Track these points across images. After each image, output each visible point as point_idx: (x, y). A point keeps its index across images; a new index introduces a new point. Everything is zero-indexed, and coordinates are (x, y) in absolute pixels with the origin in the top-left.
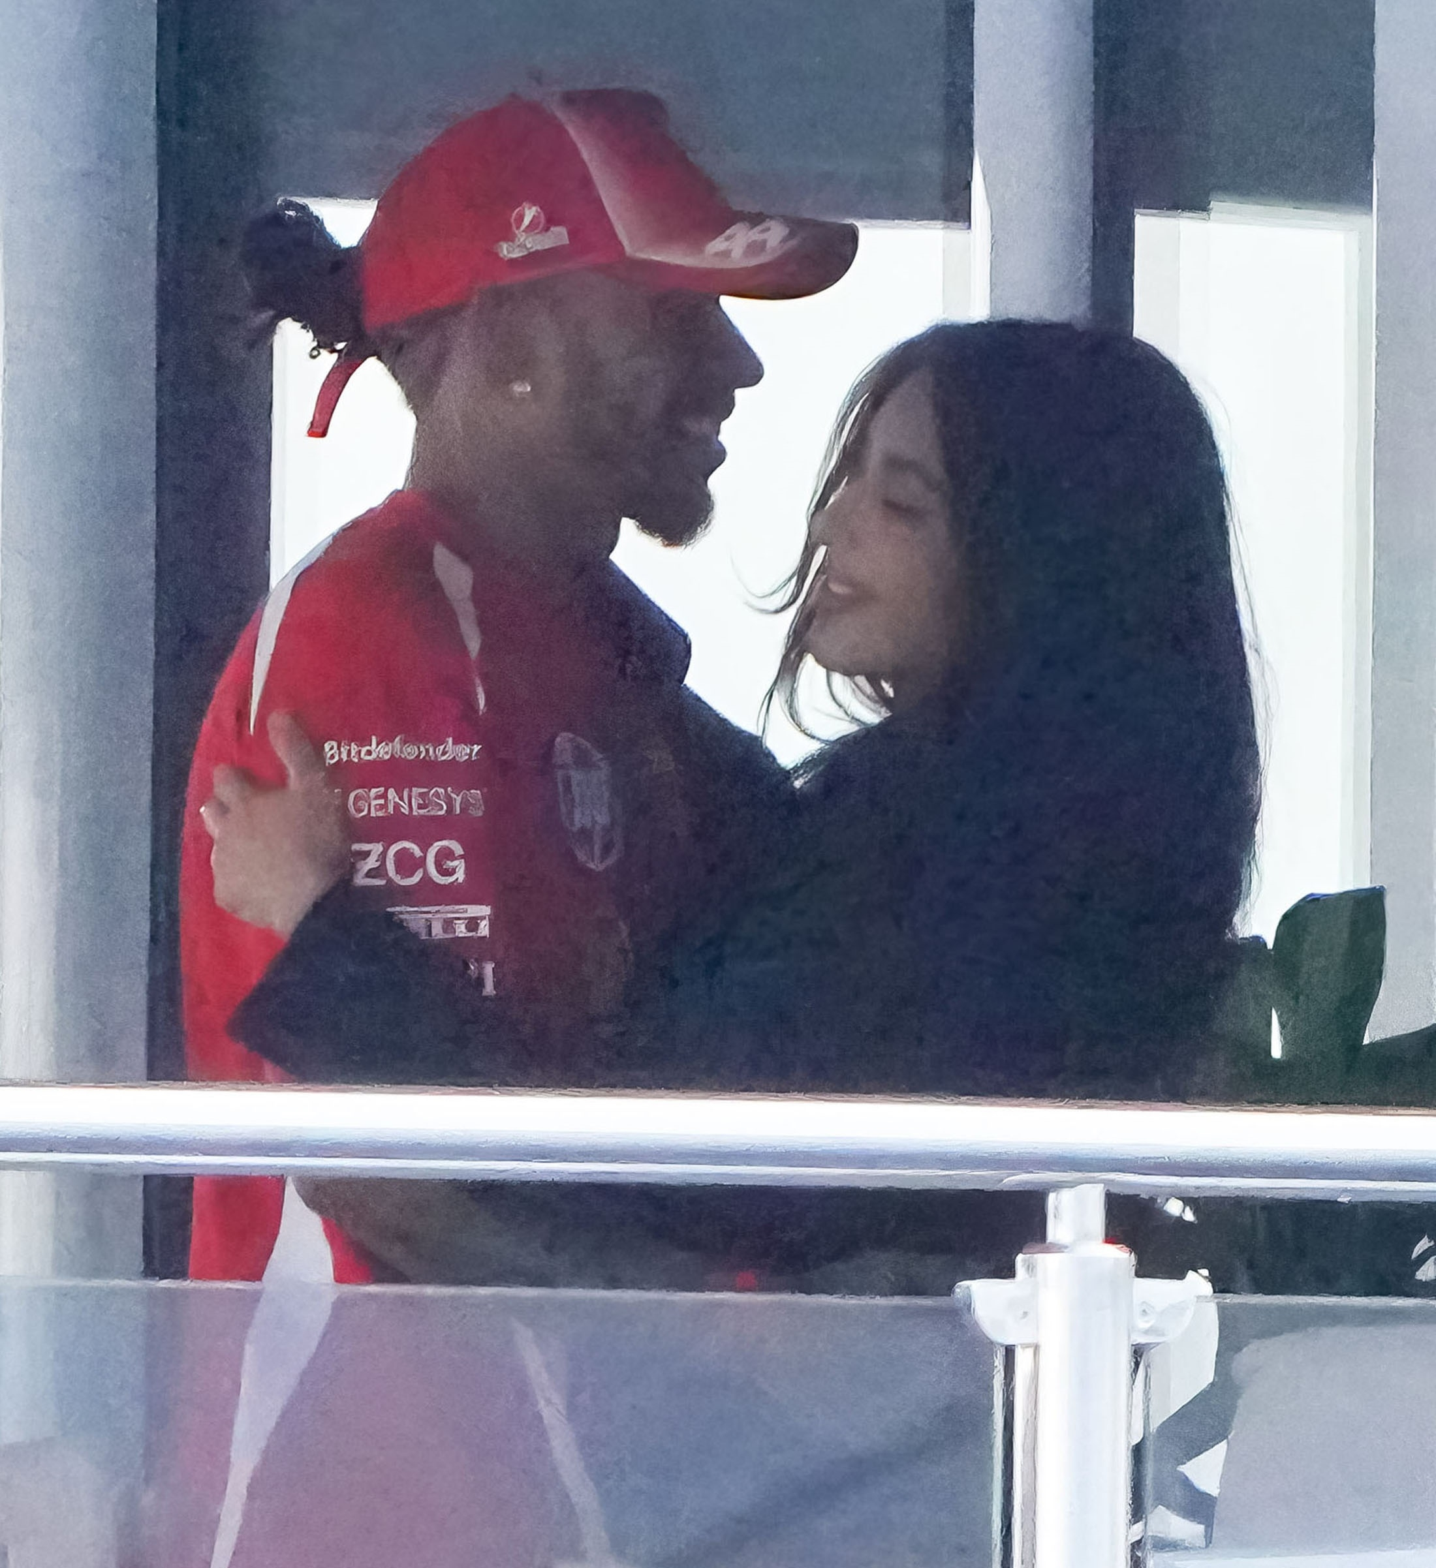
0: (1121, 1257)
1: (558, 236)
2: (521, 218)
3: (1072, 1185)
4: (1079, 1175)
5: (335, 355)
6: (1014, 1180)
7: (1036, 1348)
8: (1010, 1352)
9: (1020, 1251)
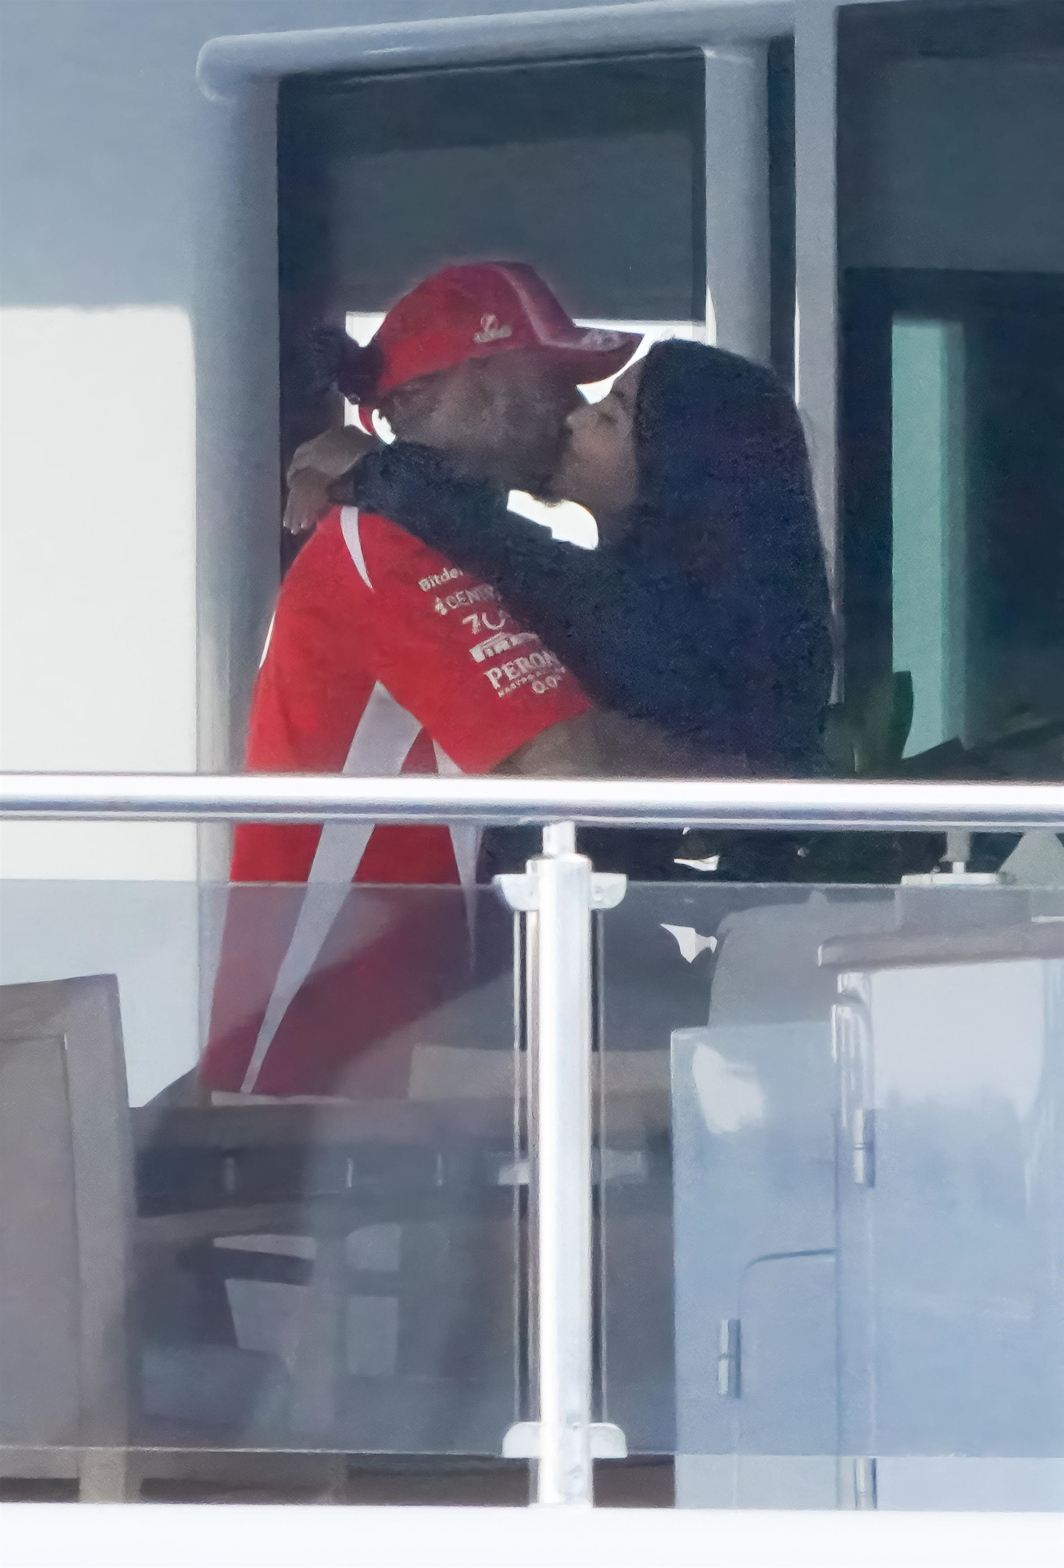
0: (583, 861)
1: (505, 332)
2: (485, 321)
3: (556, 822)
4: (560, 817)
6: (524, 820)
7: (538, 911)
8: (523, 915)
9: (529, 858)
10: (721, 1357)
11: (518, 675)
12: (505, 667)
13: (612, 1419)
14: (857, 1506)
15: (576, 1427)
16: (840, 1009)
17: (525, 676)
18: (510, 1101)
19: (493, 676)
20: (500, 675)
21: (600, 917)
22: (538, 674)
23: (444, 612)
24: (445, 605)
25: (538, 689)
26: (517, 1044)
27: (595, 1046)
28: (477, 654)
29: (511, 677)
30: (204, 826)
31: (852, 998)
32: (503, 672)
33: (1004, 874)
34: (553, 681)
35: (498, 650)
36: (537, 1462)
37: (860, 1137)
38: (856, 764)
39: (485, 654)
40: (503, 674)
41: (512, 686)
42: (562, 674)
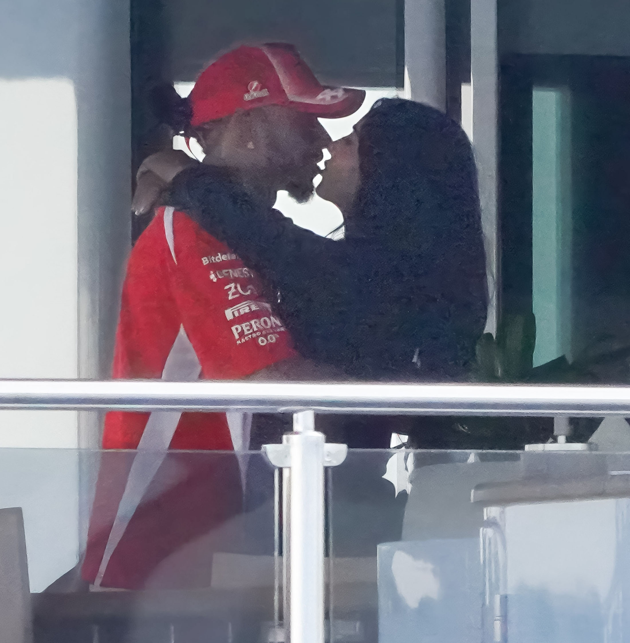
0: (320, 436)
1: (265, 93)
2: (252, 86)
3: (301, 410)
4: (305, 407)
7: (290, 468)
8: (281, 470)
9: (284, 434)
11: (251, 331)
12: (244, 325)
16: (485, 529)
17: (254, 332)
18: (272, 590)
19: (235, 330)
20: (240, 330)
21: (330, 472)
22: (264, 333)
23: (215, 280)
24: (216, 276)
25: (262, 342)
27: (327, 554)
28: (229, 314)
29: (246, 332)
31: (492, 523)
32: (242, 328)
33: (591, 444)
34: (273, 339)
35: (242, 313)
37: (497, 611)
38: (500, 373)
39: (234, 315)
40: (243, 331)
41: (246, 338)
42: (280, 333)
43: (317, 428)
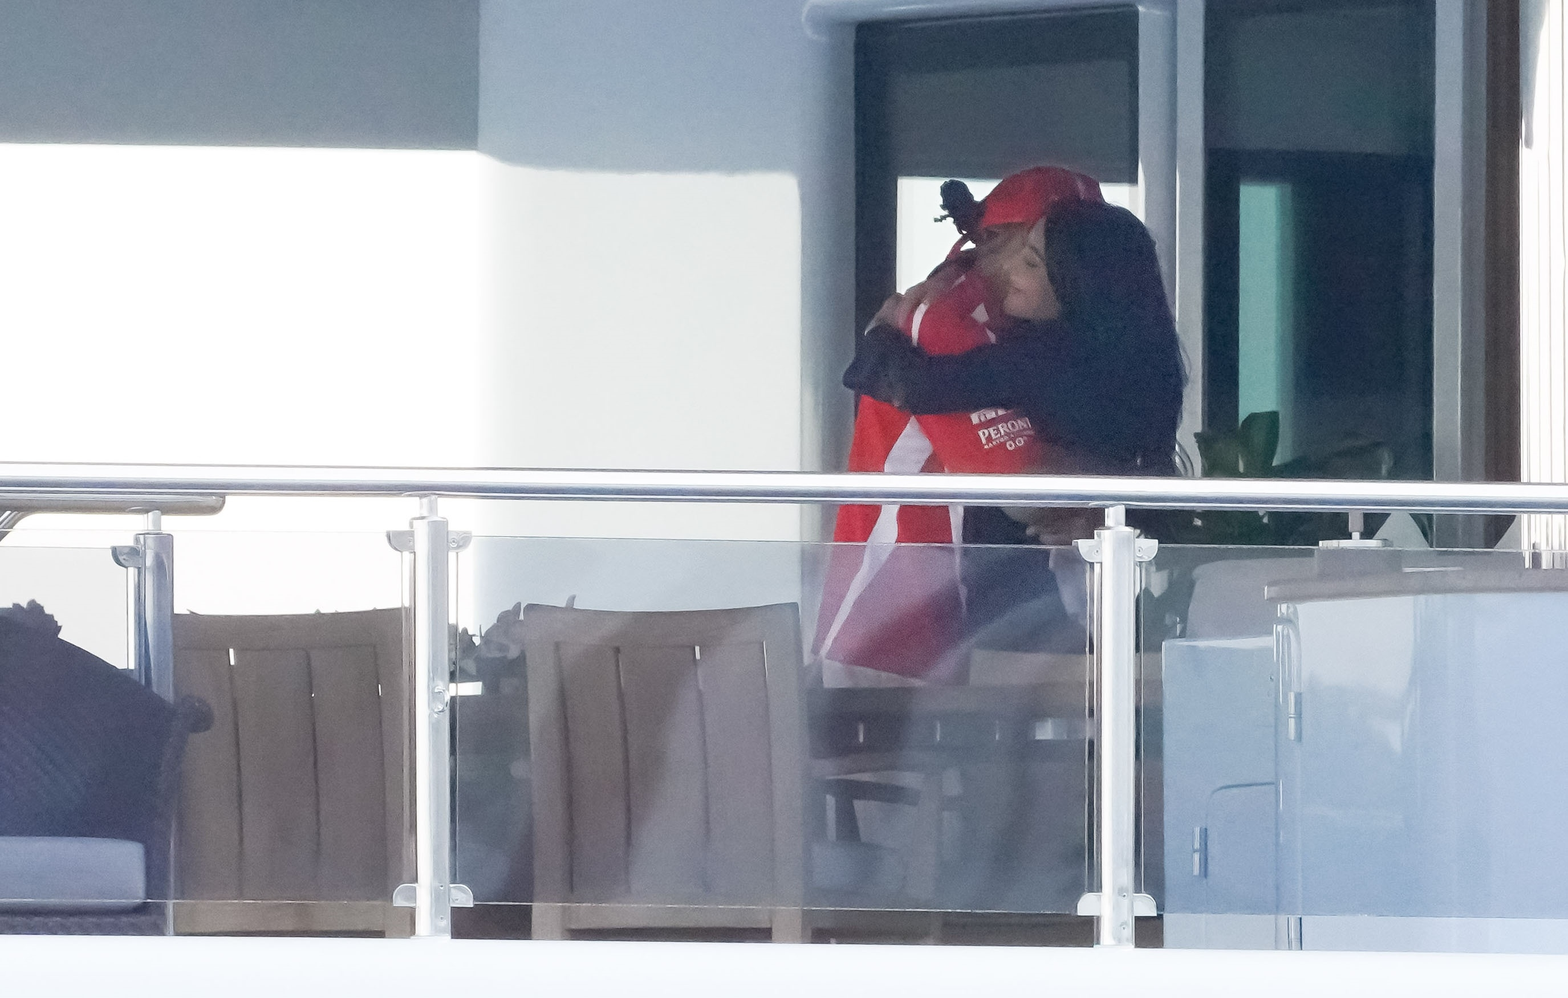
3: (1112, 506)
4: (1116, 502)
5: (961, 235)
6: (1093, 504)
7: (1101, 563)
8: (1092, 564)
10: (1195, 851)
11: (999, 436)
12: (991, 430)
13: (1147, 891)
14: (1290, 948)
15: (1124, 896)
16: (1279, 627)
17: (1002, 436)
18: (1082, 686)
19: (982, 434)
20: (987, 434)
22: (1012, 436)
25: (1010, 446)
26: (1087, 649)
27: (1137, 648)
28: (975, 419)
29: (994, 437)
30: (804, 505)
31: (1286, 620)
33: (1380, 539)
34: (1021, 442)
35: (989, 417)
36: (1098, 918)
37: (1292, 709)
38: (1241, 469)
39: (980, 420)
40: (990, 434)
41: (994, 443)
42: (1028, 436)
43: (1128, 523)
